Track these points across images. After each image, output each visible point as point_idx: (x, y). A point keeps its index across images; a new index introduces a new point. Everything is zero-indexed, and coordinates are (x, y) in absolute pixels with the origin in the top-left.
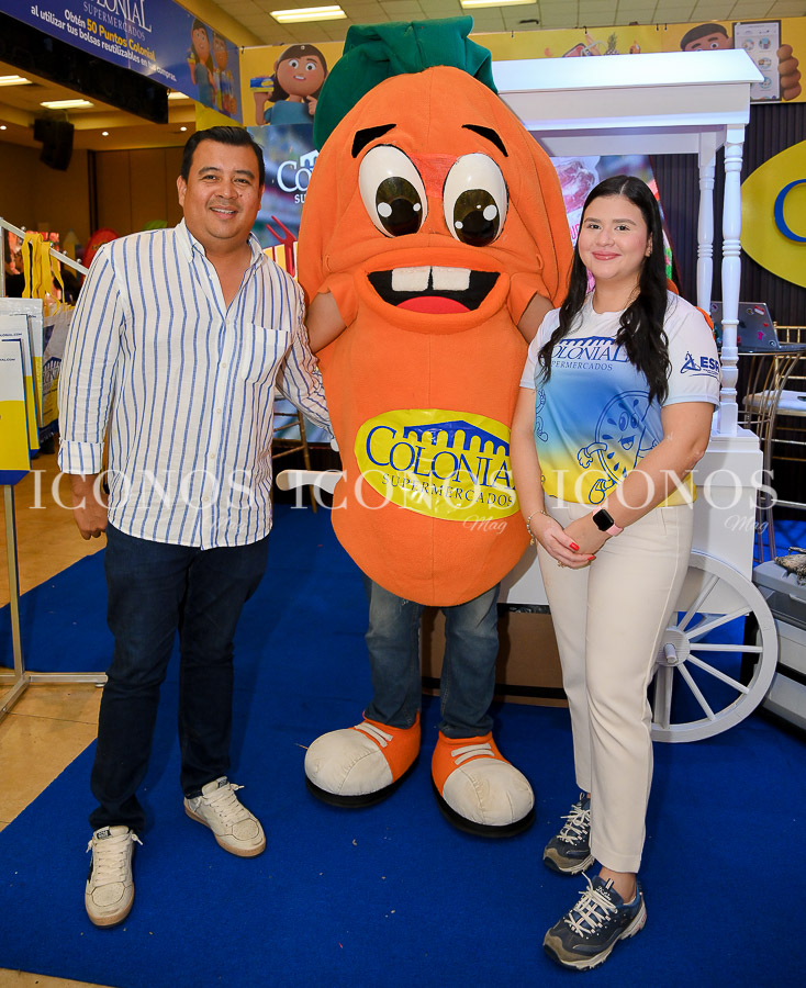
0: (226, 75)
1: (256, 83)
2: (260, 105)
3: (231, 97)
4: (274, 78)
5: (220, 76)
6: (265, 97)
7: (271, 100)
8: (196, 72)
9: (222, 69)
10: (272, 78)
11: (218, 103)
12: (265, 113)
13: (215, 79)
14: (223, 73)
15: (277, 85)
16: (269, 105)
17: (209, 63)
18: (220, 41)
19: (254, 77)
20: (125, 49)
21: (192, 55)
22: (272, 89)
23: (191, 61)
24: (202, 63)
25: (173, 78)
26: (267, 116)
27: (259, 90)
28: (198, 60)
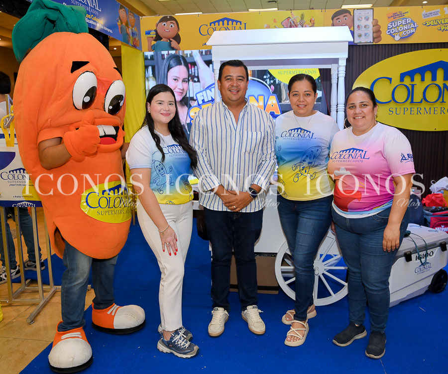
0: (135, 29)
9: (132, 27)
14: (133, 28)
21: (119, 21)
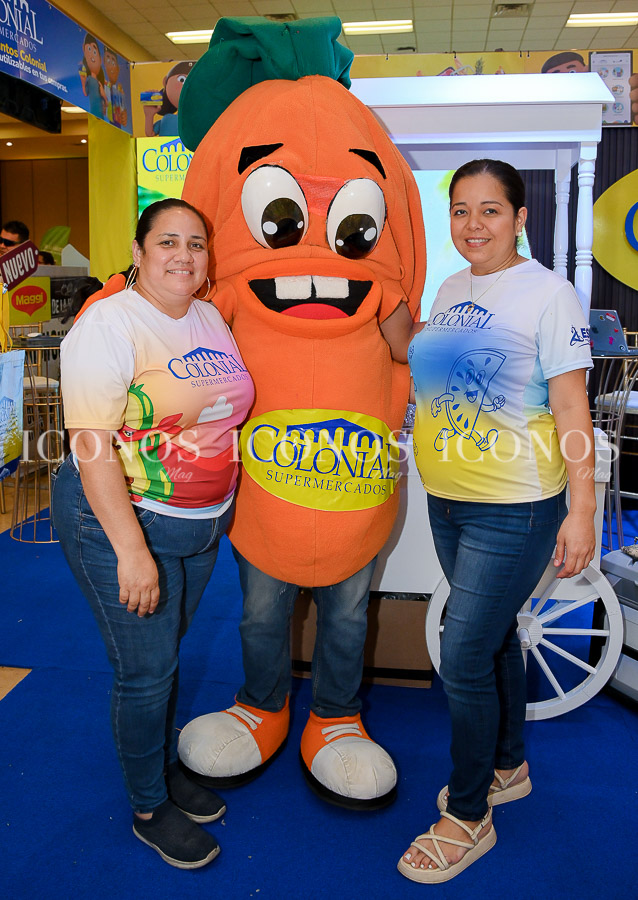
0: (117, 88)
1: (146, 97)
2: (149, 118)
3: (122, 109)
4: (163, 93)
5: (111, 89)
6: (154, 110)
7: (160, 113)
8: (87, 84)
9: (113, 83)
10: (161, 92)
11: (109, 114)
12: (154, 126)
13: (106, 92)
14: (115, 86)
15: (165, 99)
16: (158, 118)
17: (100, 77)
18: (111, 55)
19: (143, 91)
20: (16, 59)
21: (84, 68)
22: (161, 103)
23: (83, 73)
24: (94, 75)
25: (64, 89)
26: (156, 128)
27: (149, 103)
28: (89, 72)
